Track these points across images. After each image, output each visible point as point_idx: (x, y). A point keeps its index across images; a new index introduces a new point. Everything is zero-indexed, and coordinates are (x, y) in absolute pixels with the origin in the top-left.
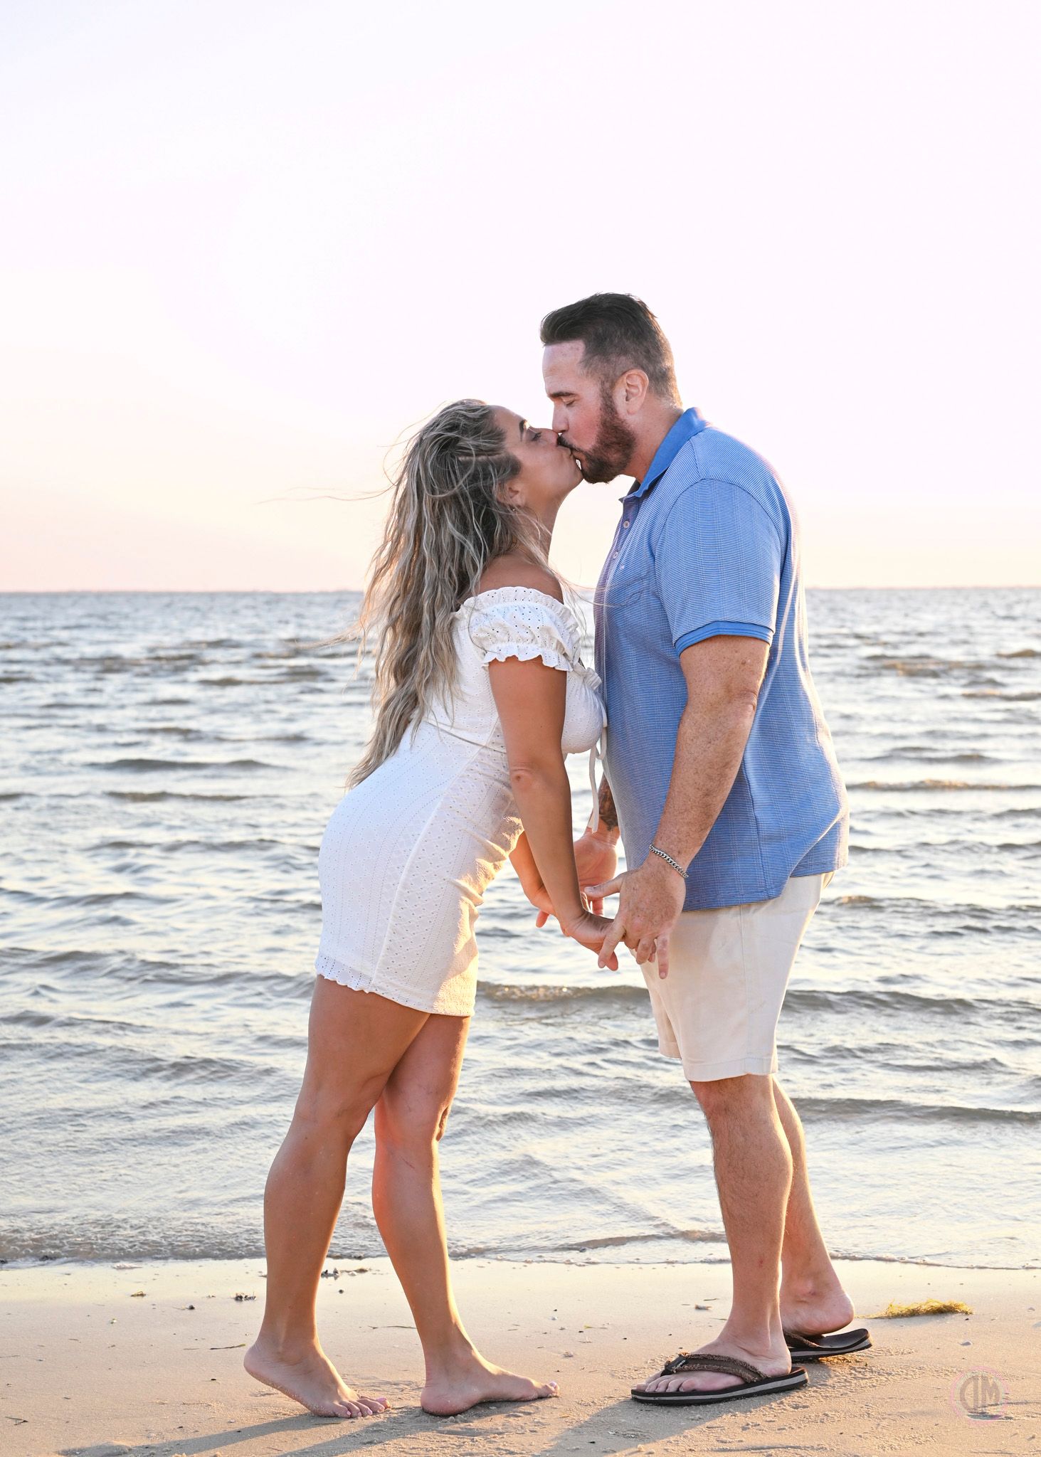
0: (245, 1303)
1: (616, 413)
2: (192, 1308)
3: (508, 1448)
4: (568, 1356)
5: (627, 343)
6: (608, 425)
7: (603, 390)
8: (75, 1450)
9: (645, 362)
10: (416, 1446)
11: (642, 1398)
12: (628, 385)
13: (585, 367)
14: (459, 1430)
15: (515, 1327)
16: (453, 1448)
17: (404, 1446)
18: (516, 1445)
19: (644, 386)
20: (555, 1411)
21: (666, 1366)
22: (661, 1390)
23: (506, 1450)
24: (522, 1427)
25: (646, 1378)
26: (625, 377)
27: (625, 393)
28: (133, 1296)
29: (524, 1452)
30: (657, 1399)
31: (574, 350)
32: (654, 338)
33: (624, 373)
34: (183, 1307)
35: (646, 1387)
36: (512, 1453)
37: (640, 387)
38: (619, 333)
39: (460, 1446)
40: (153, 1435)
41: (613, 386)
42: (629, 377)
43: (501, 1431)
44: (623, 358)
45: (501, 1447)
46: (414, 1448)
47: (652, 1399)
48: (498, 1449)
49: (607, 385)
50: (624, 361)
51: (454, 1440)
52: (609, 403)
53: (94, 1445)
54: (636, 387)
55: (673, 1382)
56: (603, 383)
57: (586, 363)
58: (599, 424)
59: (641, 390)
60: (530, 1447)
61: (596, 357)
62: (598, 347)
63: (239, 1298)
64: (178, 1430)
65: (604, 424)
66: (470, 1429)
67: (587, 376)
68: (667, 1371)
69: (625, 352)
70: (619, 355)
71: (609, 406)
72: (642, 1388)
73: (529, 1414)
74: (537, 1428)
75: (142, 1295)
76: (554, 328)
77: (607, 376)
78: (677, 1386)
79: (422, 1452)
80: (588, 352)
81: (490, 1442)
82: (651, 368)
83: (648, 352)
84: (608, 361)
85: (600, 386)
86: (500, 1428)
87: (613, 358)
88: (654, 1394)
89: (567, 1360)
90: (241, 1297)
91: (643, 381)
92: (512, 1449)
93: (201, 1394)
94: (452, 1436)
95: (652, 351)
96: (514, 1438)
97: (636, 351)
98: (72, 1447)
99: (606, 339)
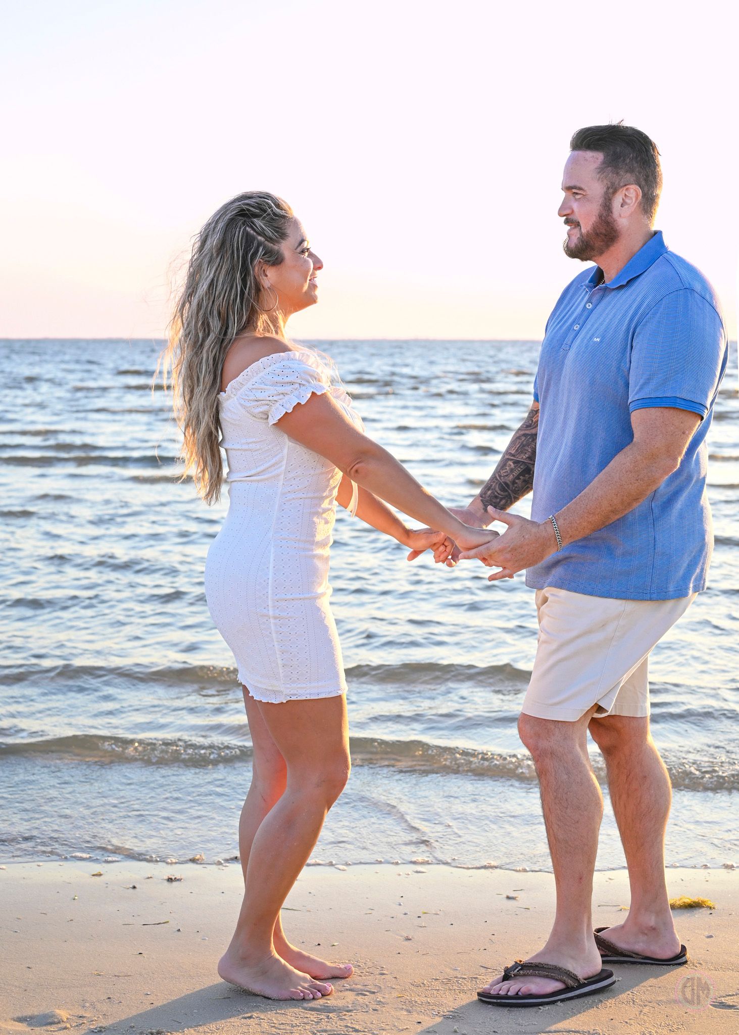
0: (175, 884)
1: (612, 213)
2: (134, 887)
3: (354, 1026)
4: (408, 939)
5: (635, 165)
6: (603, 218)
7: (606, 193)
8: (26, 1017)
9: (643, 183)
10: (284, 1022)
11: (487, 999)
12: (625, 195)
13: (599, 173)
14: (319, 1007)
15: (370, 911)
16: (312, 1024)
17: (275, 1022)
18: (361, 1023)
19: (637, 198)
20: (393, 991)
21: (505, 971)
22: (502, 993)
23: (352, 1028)
24: (367, 1005)
25: (489, 981)
26: (625, 188)
27: (621, 201)
28: (93, 875)
29: (366, 1030)
30: (499, 1001)
31: (595, 158)
32: (655, 168)
33: (626, 185)
34: (128, 886)
35: (490, 989)
36: (357, 1031)
37: (634, 199)
38: (632, 155)
39: (318, 1023)
40: (87, 1005)
41: (615, 192)
42: (627, 189)
43: (351, 1008)
44: (628, 175)
45: (349, 1025)
46: (282, 1024)
47: (495, 1001)
48: (347, 1026)
49: (611, 191)
50: (628, 177)
51: (313, 1016)
52: (608, 204)
53: (41, 1013)
54: (631, 198)
55: (513, 987)
56: (608, 188)
57: (601, 170)
58: (597, 215)
59: (634, 201)
60: (371, 1026)
61: (610, 168)
62: (613, 162)
63: (170, 880)
64: (107, 1001)
65: (600, 216)
66: (327, 1006)
67: (599, 180)
68: (506, 977)
69: (631, 171)
70: (627, 172)
71: (607, 206)
72: (488, 991)
73: (374, 993)
74: (378, 1007)
75: (100, 875)
76: (585, 138)
77: (613, 184)
78: (517, 990)
79: (288, 1028)
80: (604, 163)
81: (341, 1019)
82: (646, 189)
83: (647, 176)
84: (617, 173)
85: (605, 189)
86: (350, 1006)
87: (622, 173)
88: (498, 997)
89: (407, 943)
90: (171, 879)
91: (637, 195)
92: (357, 1027)
93: (129, 967)
94: (313, 1013)
95: (651, 178)
96: (360, 1016)
97: (640, 173)
98: (25, 1014)
99: (620, 157)
